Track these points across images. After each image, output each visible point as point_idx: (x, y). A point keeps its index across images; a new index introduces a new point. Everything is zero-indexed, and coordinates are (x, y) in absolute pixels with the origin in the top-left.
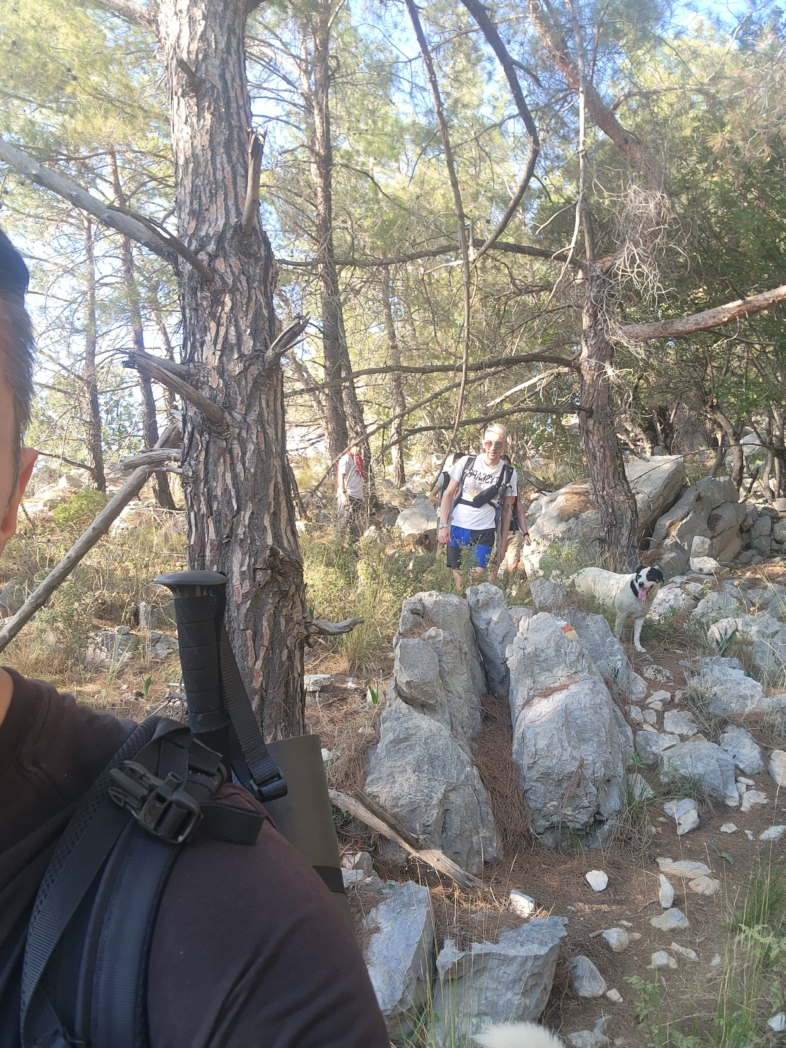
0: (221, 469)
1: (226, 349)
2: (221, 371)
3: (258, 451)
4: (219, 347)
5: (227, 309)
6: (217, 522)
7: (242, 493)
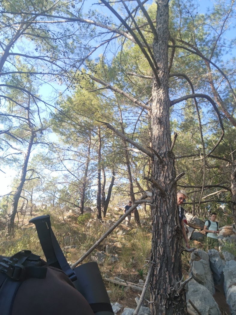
0: (164, 205)
1: (166, 178)
2: (164, 182)
3: (173, 202)
4: (164, 177)
5: (166, 169)
6: (162, 218)
7: (169, 211)
